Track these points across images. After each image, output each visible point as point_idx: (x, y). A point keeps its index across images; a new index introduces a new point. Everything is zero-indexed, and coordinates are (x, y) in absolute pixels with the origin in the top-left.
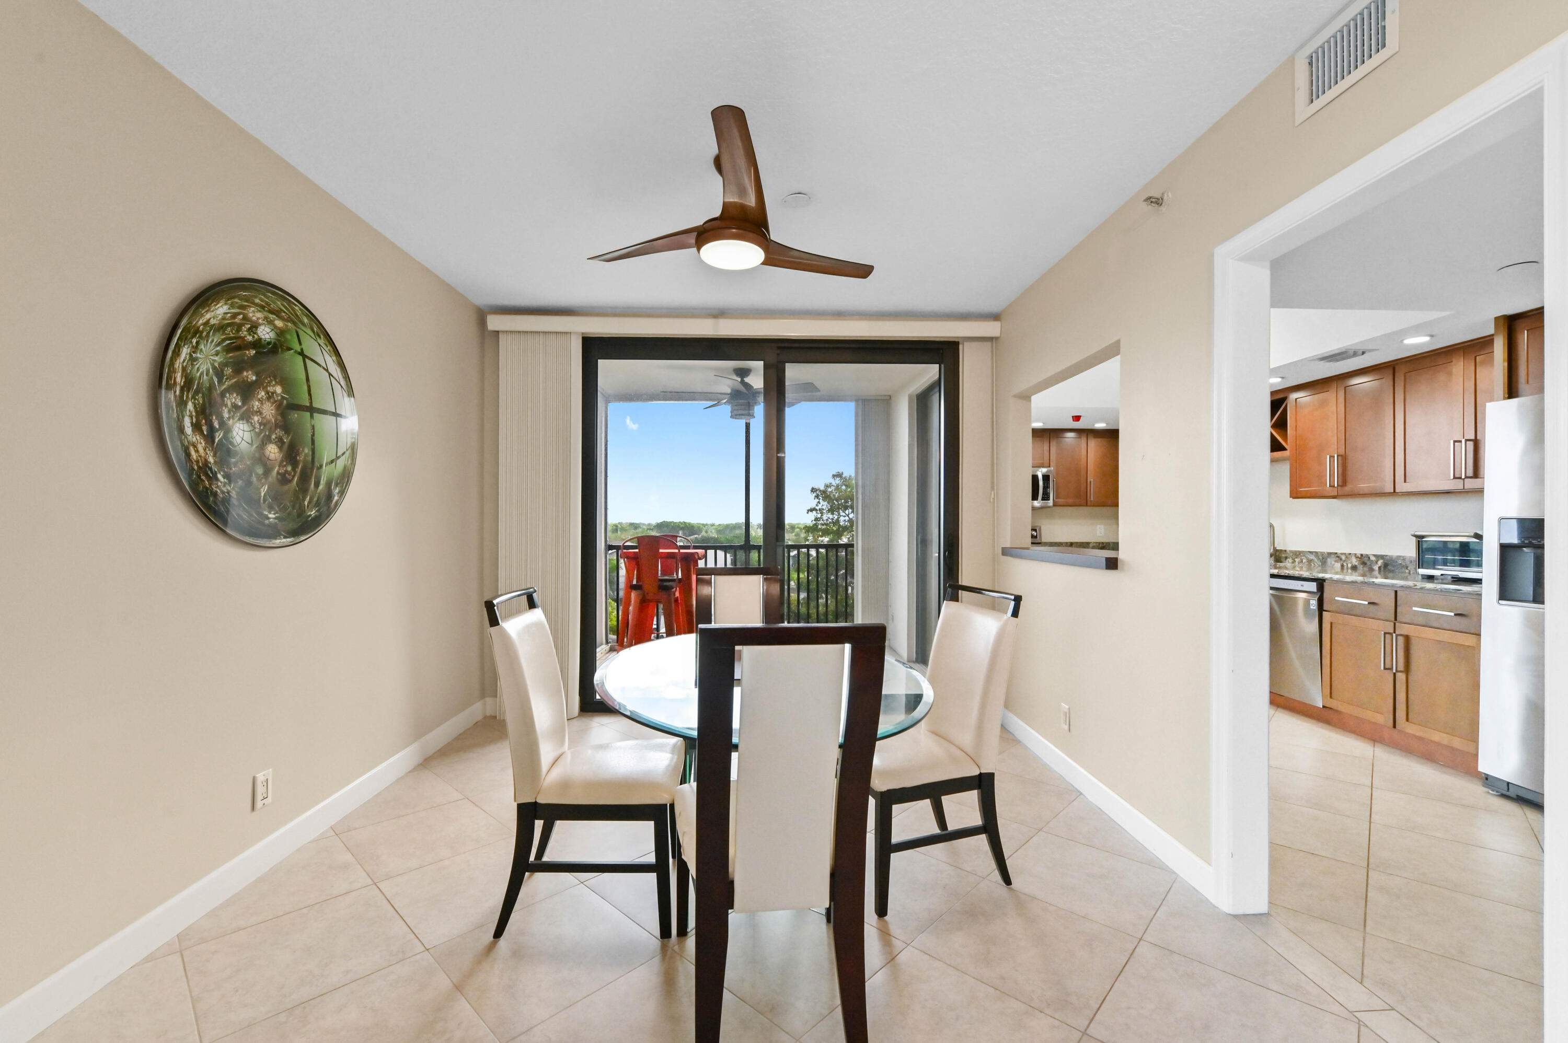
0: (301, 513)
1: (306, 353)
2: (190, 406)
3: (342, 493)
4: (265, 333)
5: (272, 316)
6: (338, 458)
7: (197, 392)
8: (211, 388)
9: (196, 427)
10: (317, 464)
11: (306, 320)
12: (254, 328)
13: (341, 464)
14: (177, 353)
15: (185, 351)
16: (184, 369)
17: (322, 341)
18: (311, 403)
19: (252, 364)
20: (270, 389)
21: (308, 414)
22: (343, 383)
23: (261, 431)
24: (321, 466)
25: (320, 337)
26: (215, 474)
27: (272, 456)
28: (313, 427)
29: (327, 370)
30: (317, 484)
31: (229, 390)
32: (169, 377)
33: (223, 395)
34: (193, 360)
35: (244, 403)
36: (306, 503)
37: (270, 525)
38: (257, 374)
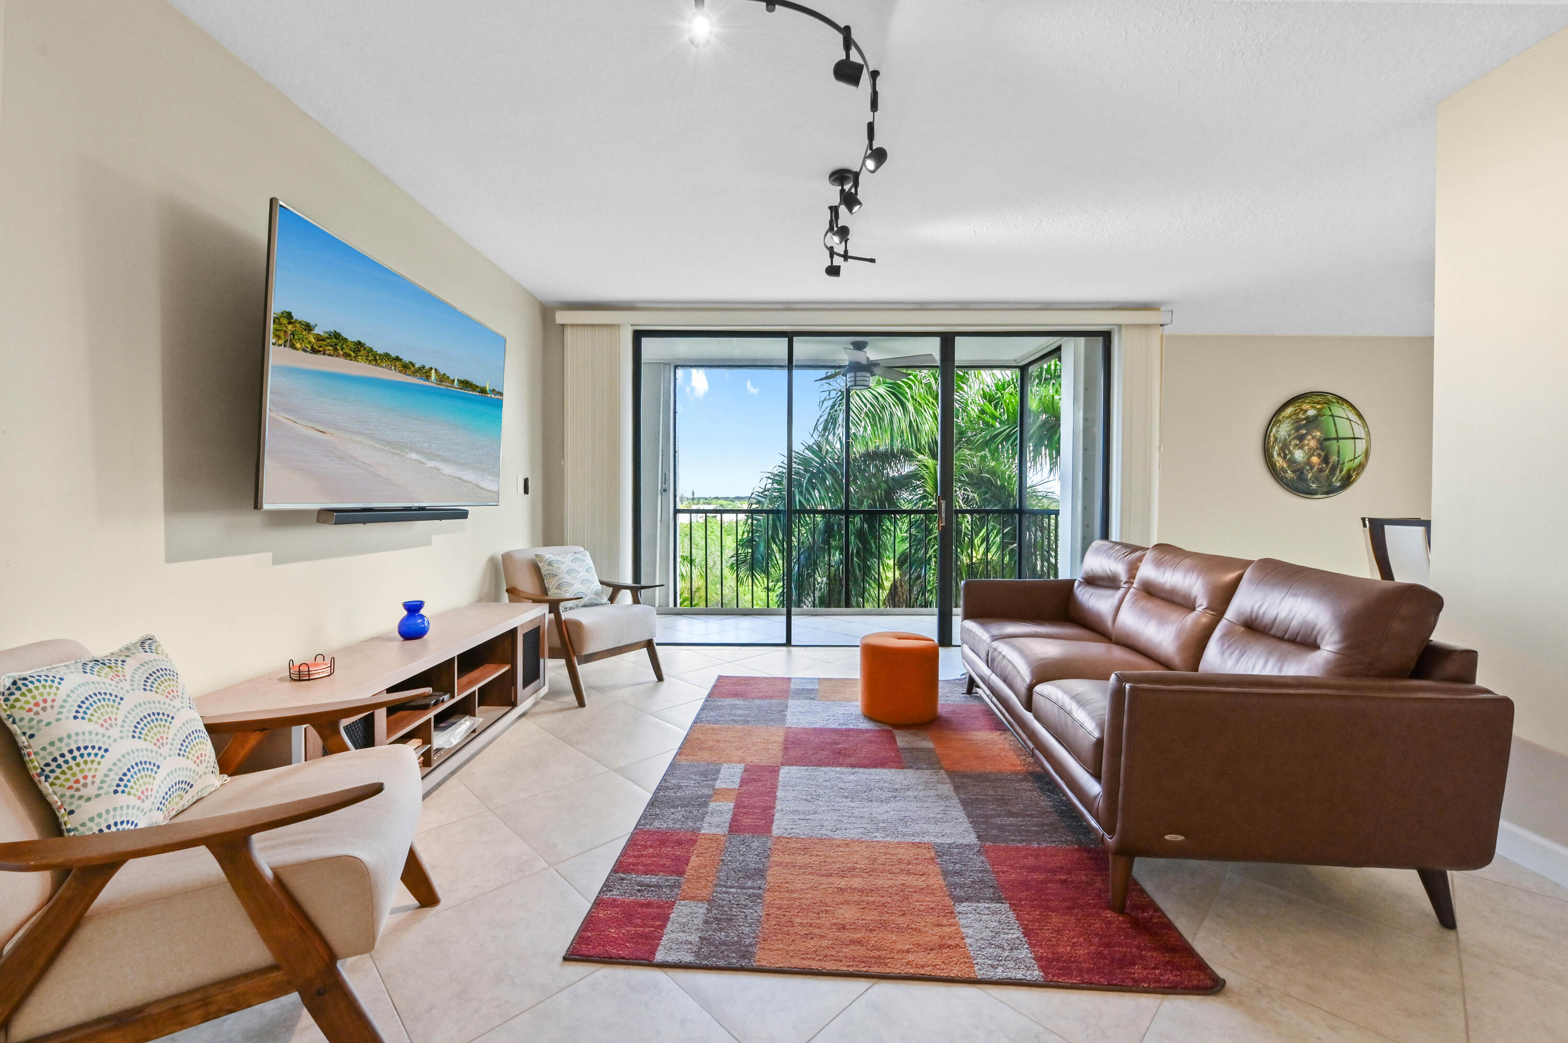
0: (1331, 484)
1: (1334, 414)
2: (1276, 448)
3: (1358, 475)
4: (1311, 412)
5: (1314, 405)
6: (1355, 458)
7: (1279, 442)
8: (1285, 439)
9: (1279, 455)
10: (1341, 462)
11: (1334, 400)
12: (1306, 411)
13: (1357, 461)
14: (1271, 431)
15: (1274, 429)
16: (1274, 436)
17: (1345, 406)
18: (1338, 435)
19: (1304, 426)
20: (1314, 434)
21: (1336, 441)
22: (1359, 422)
23: (1309, 452)
24: (1344, 463)
25: (1343, 405)
26: (1286, 471)
27: (1314, 462)
28: (1339, 446)
29: (1348, 419)
30: (1341, 471)
31: (1293, 439)
32: (1268, 439)
33: (1290, 441)
34: (1277, 431)
35: (1300, 442)
36: (1334, 480)
37: (1313, 490)
38: (1307, 430)
